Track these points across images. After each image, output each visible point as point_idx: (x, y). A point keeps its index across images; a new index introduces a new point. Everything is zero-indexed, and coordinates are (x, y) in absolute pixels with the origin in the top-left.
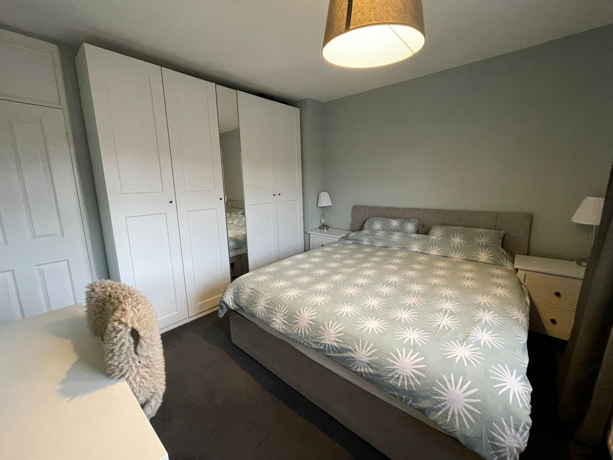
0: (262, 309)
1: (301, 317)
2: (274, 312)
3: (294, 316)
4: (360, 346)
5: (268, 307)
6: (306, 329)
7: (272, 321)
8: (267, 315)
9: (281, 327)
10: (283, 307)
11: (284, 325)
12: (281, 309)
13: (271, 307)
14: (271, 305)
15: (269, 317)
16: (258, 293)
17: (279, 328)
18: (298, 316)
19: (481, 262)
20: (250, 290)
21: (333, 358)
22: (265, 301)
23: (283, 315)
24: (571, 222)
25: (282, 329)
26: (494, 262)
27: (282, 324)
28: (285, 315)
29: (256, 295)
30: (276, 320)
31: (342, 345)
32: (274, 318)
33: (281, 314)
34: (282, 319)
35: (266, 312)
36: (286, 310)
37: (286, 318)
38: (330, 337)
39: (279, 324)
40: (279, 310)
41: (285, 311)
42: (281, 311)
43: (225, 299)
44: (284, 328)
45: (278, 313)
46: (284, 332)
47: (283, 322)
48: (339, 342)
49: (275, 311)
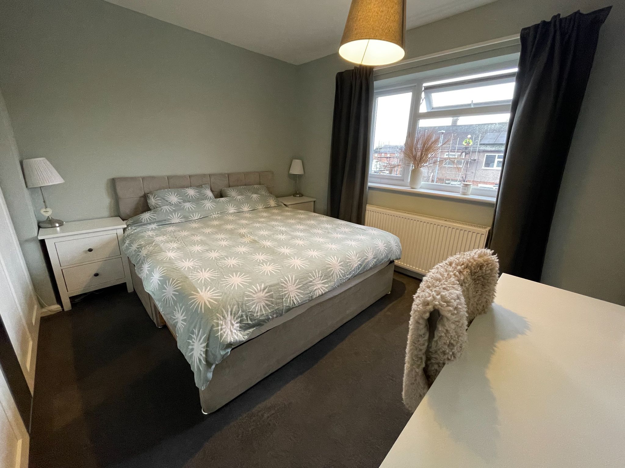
0: (296, 293)
1: (333, 266)
2: (311, 284)
3: (328, 270)
4: (367, 252)
5: (302, 285)
6: (341, 271)
7: (313, 292)
8: (306, 292)
9: (324, 288)
10: (314, 273)
11: (325, 284)
12: (315, 275)
13: (304, 282)
14: (303, 281)
15: (308, 292)
16: (278, 284)
17: (324, 290)
18: (330, 268)
19: (272, 207)
20: (263, 292)
21: (360, 273)
22: (294, 284)
23: (319, 278)
24: (290, 174)
25: (326, 288)
26: (278, 205)
27: (323, 285)
28: (321, 277)
29: (278, 288)
30: (317, 288)
31: (361, 260)
32: (314, 288)
33: (318, 278)
34: (320, 282)
35: (302, 292)
36: (319, 272)
37: (323, 278)
38: (355, 261)
39: (321, 288)
40: (313, 278)
41: (319, 275)
42: (316, 277)
43: (230, 338)
44: (327, 286)
45: (314, 281)
46: (330, 289)
47: (323, 283)
48: (360, 260)
49: (311, 282)
